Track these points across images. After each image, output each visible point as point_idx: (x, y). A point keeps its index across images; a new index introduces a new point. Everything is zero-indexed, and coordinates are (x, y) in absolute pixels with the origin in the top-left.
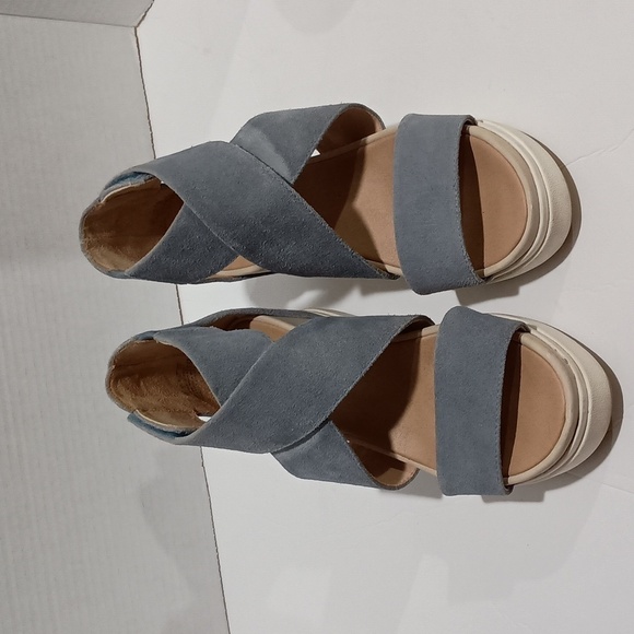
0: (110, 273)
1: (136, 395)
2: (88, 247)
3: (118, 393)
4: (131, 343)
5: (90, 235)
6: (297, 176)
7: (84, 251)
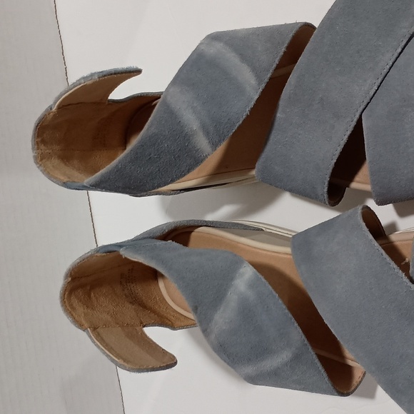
0: (65, 185)
1: (87, 307)
2: (41, 159)
3: (71, 306)
4: (92, 256)
5: (42, 147)
6: (264, 85)
7: (37, 163)
